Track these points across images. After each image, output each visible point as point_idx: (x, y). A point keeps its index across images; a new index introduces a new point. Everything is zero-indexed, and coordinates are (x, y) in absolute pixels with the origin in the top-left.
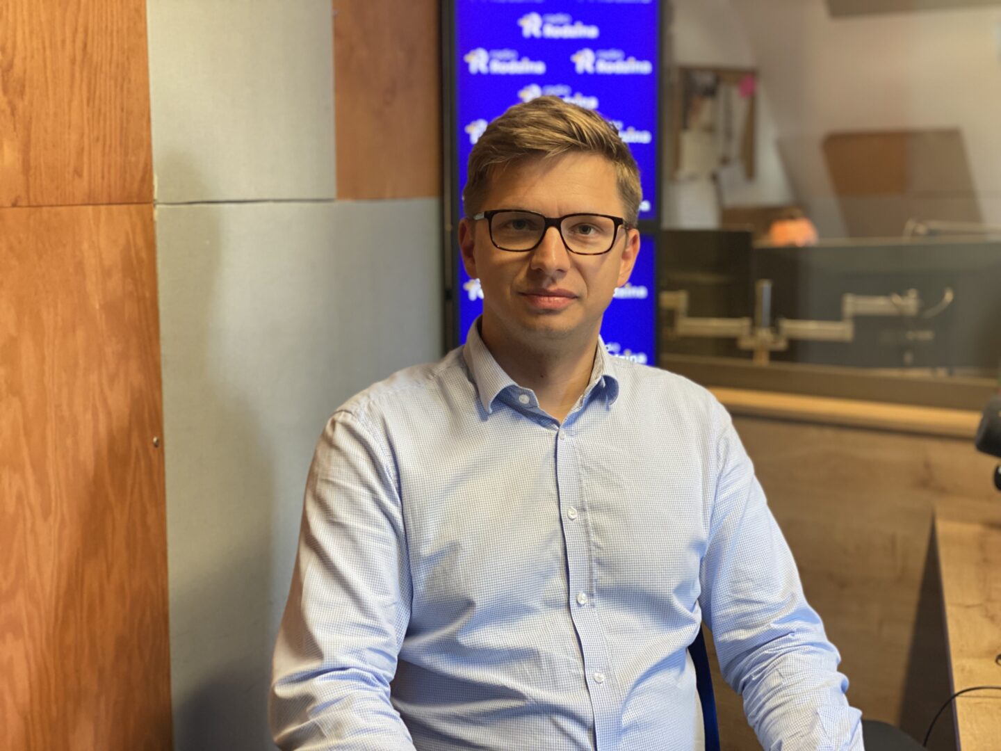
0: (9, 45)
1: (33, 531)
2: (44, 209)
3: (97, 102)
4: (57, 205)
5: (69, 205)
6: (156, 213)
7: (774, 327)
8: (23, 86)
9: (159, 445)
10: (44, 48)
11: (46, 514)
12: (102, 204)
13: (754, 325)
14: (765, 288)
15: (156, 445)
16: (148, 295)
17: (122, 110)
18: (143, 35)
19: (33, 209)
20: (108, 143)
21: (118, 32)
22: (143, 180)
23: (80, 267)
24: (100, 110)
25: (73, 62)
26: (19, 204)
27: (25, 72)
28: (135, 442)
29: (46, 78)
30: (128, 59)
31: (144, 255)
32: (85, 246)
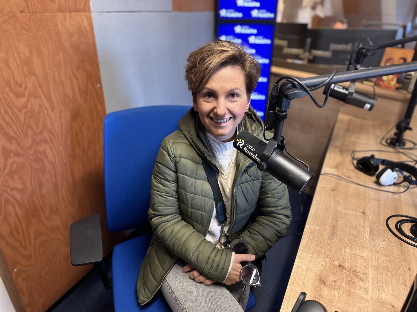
1: (48, 114)
2: (38, 13)
4: (44, 12)
5: (50, 12)
6: (93, 15)
7: (310, 52)
9: (101, 88)
11: (53, 109)
12: (66, 12)
13: (305, 51)
14: (309, 40)
15: (99, 88)
16: (91, 42)
19: (32, 14)
22: (85, 4)
23: (58, 33)
26: (24, 12)
28: (90, 86)
31: (88, 29)
32: (60, 26)
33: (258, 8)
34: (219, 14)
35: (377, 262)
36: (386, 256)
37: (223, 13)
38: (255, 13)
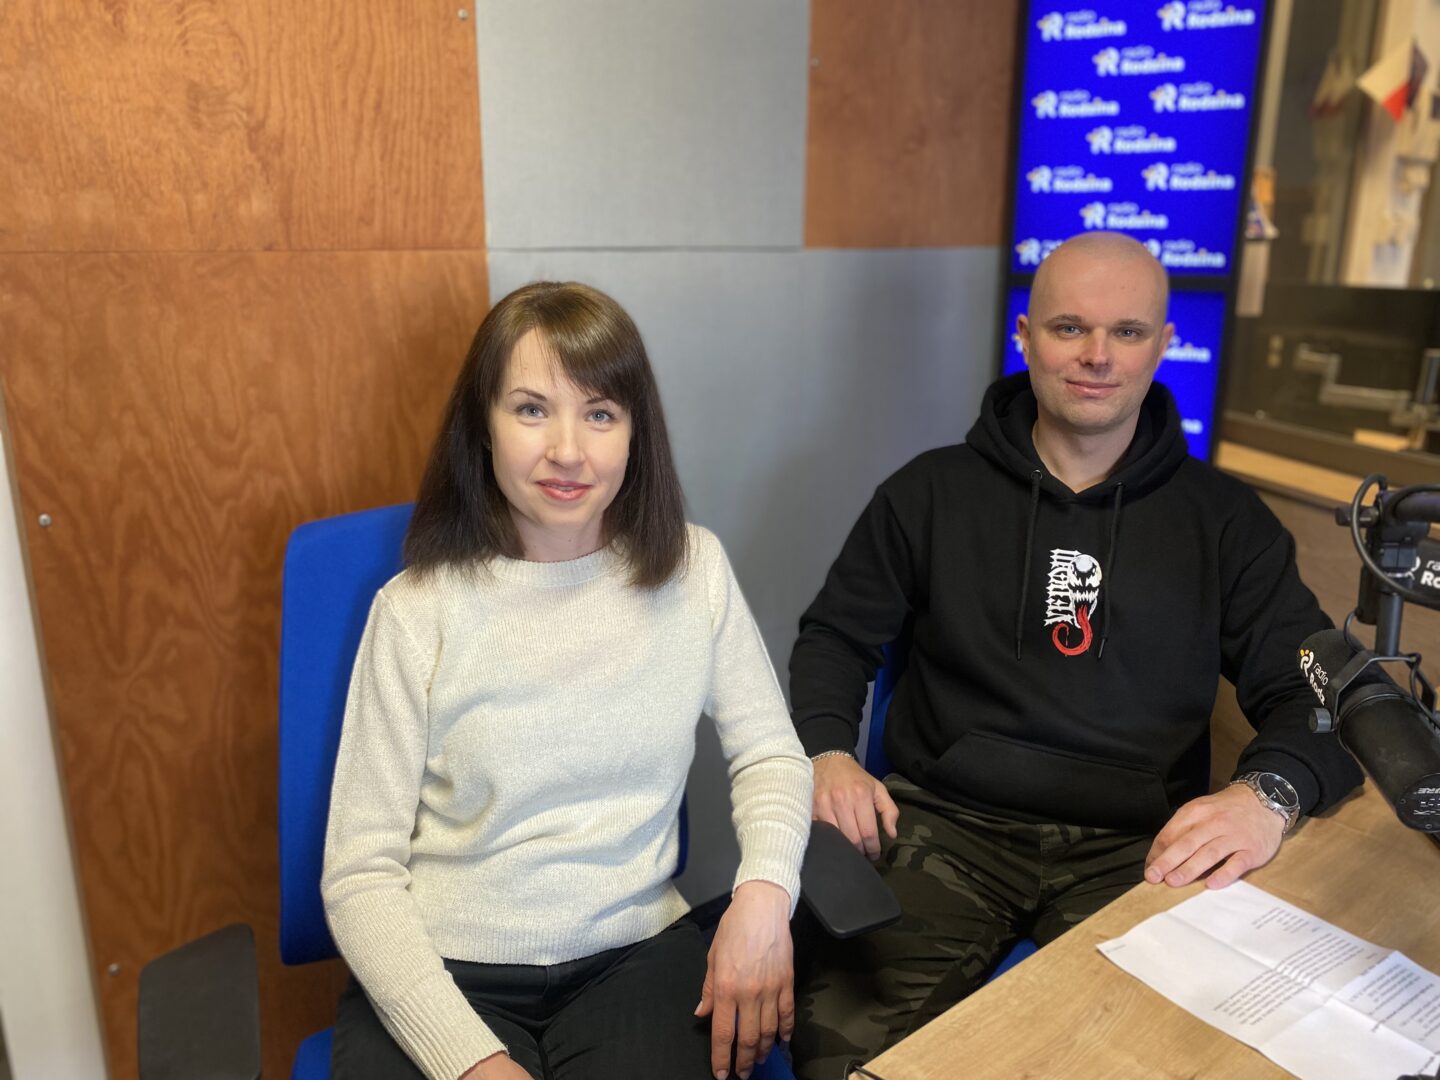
0: (260, 107)
2: (314, 252)
3: (397, 156)
4: (333, 250)
5: (353, 250)
6: (491, 257)
8: (282, 145)
10: (314, 109)
12: (403, 249)
13: (1413, 400)
17: (437, 162)
18: (473, 93)
19: (296, 253)
20: (414, 192)
21: (431, 91)
22: (469, 227)
23: (369, 304)
24: (401, 164)
25: (360, 120)
26: (275, 249)
27: (283, 131)
29: (316, 137)
30: (447, 115)
32: (377, 285)
33: (1162, 235)
37: (1030, 251)
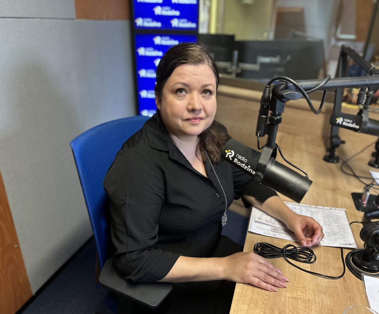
7: (237, 65)
13: (232, 64)
14: (236, 54)
33: (178, 17)
34: (136, 23)
35: (321, 305)
36: (330, 296)
37: (140, 22)
38: (175, 23)
